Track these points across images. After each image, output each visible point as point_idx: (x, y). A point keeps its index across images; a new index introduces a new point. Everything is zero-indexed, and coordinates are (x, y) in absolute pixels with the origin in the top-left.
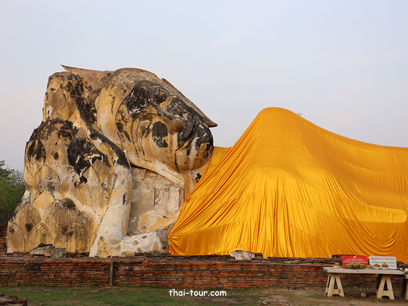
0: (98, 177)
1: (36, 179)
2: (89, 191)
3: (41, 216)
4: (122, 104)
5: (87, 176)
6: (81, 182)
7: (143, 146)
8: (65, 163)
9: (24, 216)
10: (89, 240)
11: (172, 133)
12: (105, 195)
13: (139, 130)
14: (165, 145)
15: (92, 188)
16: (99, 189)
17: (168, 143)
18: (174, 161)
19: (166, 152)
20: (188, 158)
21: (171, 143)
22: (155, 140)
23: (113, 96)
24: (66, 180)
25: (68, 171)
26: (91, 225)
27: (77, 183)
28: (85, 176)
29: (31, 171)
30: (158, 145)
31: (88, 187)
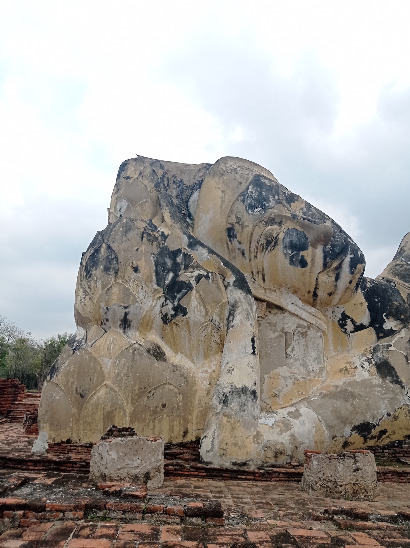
0: (205, 307)
1: (100, 307)
2: (189, 330)
3: (105, 371)
4: (237, 200)
5: (188, 304)
6: (175, 315)
7: (266, 265)
8: (151, 282)
9: (74, 371)
10: (190, 417)
11: (314, 246)
12: (213, 339)
13: (263, 241)
14: (303, 263)
15: (194, 326)
16: (206, 326)
17: (308, 260)
18: (312, 290)
19: (303, 274)
20: (336, 286)
21: (313, 260)
22: (286, 255)
23: (222, 189)
24: (151, 311)
25: (154, 295)
26: (194, 390)
27: (169, 317)
28: (183, 303)
29: (91, 293)
30: (292, 262)
31: (188, 323)
